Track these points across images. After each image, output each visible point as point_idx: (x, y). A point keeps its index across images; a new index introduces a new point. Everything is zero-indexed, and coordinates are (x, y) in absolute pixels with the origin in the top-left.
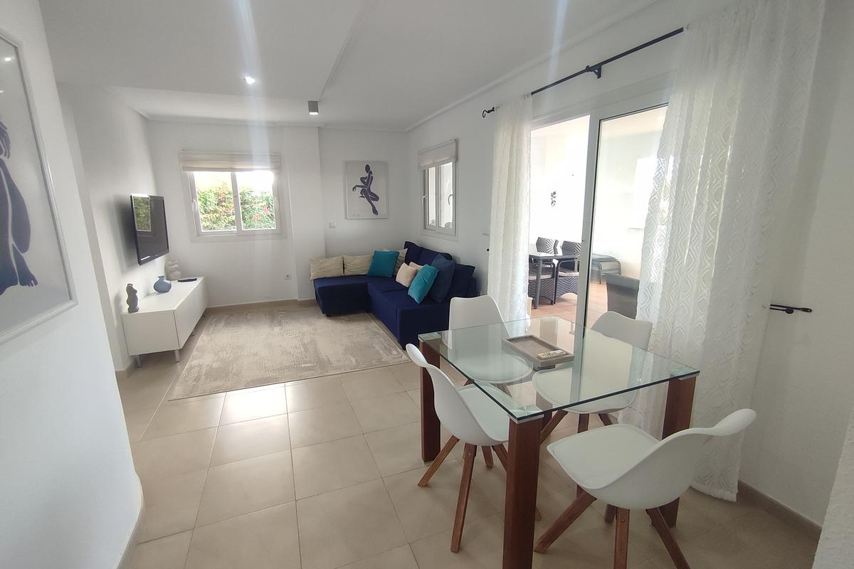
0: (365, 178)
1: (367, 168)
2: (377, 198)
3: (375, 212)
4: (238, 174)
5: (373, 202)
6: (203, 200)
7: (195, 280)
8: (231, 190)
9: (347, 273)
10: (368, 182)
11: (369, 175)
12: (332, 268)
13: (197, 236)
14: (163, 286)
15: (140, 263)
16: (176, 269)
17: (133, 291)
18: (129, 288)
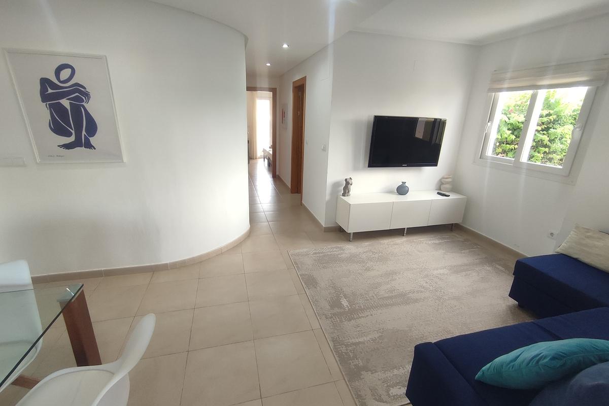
7: (449, 196)
13: (480, 158)
14: (402, 190)
15: (370, 166)
16: (447, 183)
17: (348, 183)
18: (346, 180)
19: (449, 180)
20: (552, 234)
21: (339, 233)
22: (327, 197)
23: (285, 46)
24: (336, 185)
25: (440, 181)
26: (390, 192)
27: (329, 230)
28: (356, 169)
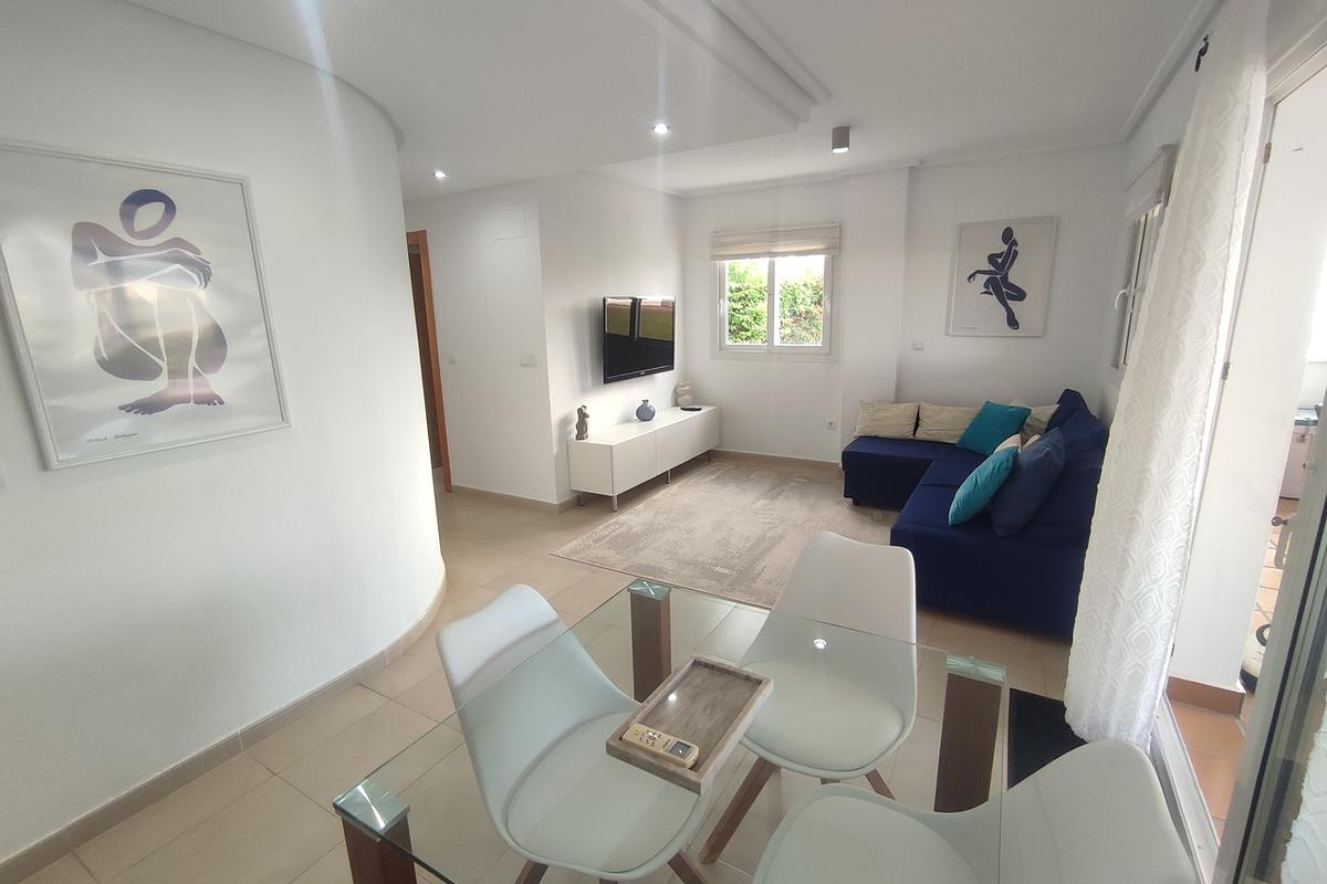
0: (999, 255)
1: (1008, 235)
2: (1020, 295)
3: (1013, 322)
4: (778, 260)
5: (1011, 303)
6: (790, 297)
7: (699, 410)
8: (765, 283)
9: (920, 435)
10: (1004, 262)
11: (1010, 249)
12: (894, 423)
13: (720, 349)
14: (645, 414)
15: (606, 382)
16: (687, 392)
17: (582, 415)
18: (580, 411)
19: (687, 388)
20: (831, 424)
21: (590, 504)
22: (555, 450)
23: (440, 175)
24: (565, 422)
25: (675, 391)
26: (628, 420)
27: (565, 508)
28: (584, 390)
